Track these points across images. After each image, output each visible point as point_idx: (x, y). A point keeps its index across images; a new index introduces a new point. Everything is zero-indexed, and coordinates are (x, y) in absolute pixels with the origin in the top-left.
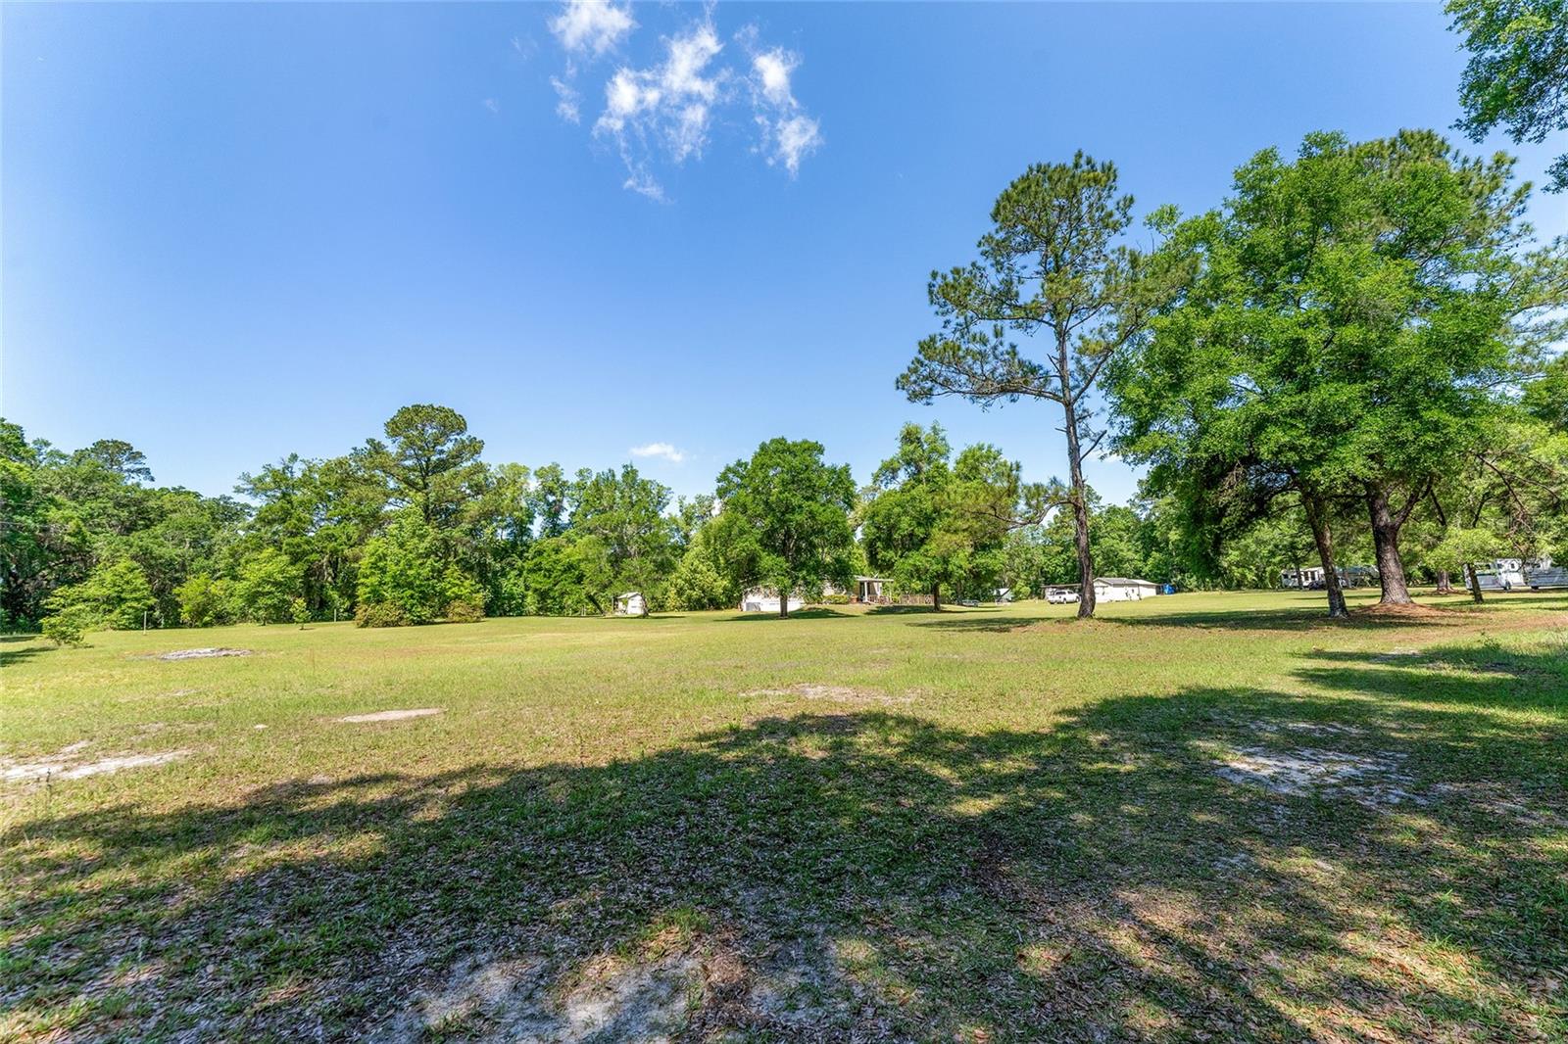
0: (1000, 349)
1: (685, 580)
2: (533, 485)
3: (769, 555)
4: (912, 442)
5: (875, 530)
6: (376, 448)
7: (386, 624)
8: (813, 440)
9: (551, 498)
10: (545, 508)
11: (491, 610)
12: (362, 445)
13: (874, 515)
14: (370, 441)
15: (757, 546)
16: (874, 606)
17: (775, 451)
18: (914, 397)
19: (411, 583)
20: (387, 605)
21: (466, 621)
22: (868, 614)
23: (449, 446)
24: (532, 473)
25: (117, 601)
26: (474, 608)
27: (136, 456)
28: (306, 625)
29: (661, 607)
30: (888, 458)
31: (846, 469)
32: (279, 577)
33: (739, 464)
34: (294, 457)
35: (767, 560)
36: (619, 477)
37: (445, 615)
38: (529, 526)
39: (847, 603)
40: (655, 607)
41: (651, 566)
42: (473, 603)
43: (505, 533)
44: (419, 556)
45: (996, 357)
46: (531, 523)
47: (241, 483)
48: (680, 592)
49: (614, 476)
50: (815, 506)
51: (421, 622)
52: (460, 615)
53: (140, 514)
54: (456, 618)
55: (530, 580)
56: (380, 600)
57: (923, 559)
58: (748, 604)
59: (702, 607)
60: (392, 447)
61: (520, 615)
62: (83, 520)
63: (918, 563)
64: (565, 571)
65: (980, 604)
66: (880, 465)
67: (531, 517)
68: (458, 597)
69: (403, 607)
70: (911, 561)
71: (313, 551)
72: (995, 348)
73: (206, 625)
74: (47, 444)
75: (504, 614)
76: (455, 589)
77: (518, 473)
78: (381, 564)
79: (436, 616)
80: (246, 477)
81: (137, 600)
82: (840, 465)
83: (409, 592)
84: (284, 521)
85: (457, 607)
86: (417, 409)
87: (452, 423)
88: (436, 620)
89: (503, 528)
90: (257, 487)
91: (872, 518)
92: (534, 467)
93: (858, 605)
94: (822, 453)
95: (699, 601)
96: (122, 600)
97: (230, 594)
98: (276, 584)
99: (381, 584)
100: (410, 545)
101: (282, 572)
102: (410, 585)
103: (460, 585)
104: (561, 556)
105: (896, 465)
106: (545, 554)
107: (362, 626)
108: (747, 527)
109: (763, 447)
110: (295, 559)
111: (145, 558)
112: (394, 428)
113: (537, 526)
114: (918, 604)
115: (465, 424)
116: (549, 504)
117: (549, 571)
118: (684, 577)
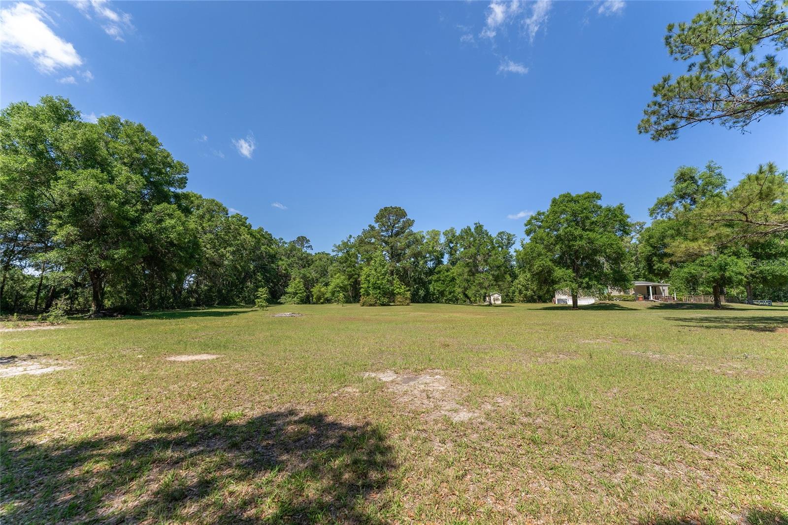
0: (751, 65)
1: (523, 286)
2: (442, 239)
3: (560, 269)
4: (685, 181)
5: (651, 249)
6: (372, 228)
7: (371, 305)
8: (592, 191)
9: (452, 245)
10: (449, 250)
11: (415, 299)
12: (368, 228)
13: (651, 237)
14: (370, 226)
15: (550, 263)
16: (658, 302)
17: (563, 203)
18: (658, 136)
19: (379, 287)
20: (370, 297)
21: (403, 305)
22: (651, 308)
23: (400, 224)
24: (442, 233)
25: (295, 294)
26: (406, 299)
27: (308, 241)
28: (344, 305)
29: (512, 301)
30: (662, 196)
31: (621, 208)
32: (341, 285)
33: (539, 214)
34: (351, 236)
35: (559, 272)
36: (473, 230)
37: (394, 301)
38: (442, 260)
39: (634, 300)
40: (508, 299)
41: (491, 277)
42: (406, 296)
43: (432, 263)
44: (383, 274)
45: (748, 75)
46: (443, 258)
47: (333, 248)
48: (520, 292)
49: (470, 229)
50: (591, 235)
51: (383, 305)
52: (400, 302)
53: (307, 262)
54: (398, 303)
55: (435, 285)
56: (368, 295)
57: (699, 269)
58: (558, 300)
59: (534, 301)
60: (377, 226)
61: (438, 302)
62: (288, 265)
63: (693, 271)
64: (451, 281)
65: (773, 304)
66: (656, 201)
67: (442, 255)
68: (399, 293)
69: (376, 298)
70: (686, 270)
71: (356, 274)
72: (744, 65)
73: (322, 303)
74: (282, 239)
75: (431, 302)
76: (398, 290)
77: (435, 235)
78: (368, 278)
79: (390, 302)
80: (335, 245)
81: (301, 293)
82: (614, 205)
83: (378, 291)
84: (346, 262)
85: (399, 298)
86: (386, 209)
87: (400, 213)
88: (391, 304)
89: (431, 261)
90: (339, 249)
91: (647, 241)
92: (442, 230)
93: (644, 302)
94: (600, 199)
95: (532, 296)
96: (297, 293)
97: (328, 291)
98: (341, 287)
99: (368, 287)
100: (378, 270)
101: (342, 283)
102: (379, 288)
103: (399, 287)
104: (449, 273)
105: (671, 200)
106: (442, 273)
107: (362, 306)
108: (543, 251)
109: (554, 201)
110: (350, 277)
111: (304, 277)
112: (378, 218)
113: (446, 260)
114: (703, 302)
115: (405, 212)
116: (451, 248)
117: (443, 281)
118: (521, 284)
